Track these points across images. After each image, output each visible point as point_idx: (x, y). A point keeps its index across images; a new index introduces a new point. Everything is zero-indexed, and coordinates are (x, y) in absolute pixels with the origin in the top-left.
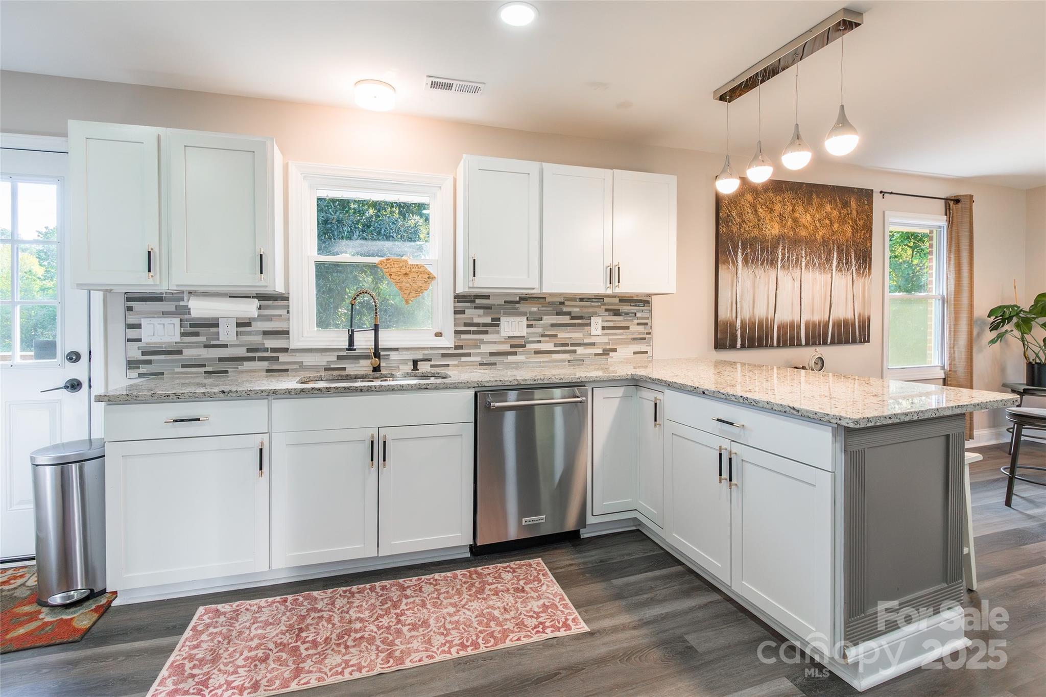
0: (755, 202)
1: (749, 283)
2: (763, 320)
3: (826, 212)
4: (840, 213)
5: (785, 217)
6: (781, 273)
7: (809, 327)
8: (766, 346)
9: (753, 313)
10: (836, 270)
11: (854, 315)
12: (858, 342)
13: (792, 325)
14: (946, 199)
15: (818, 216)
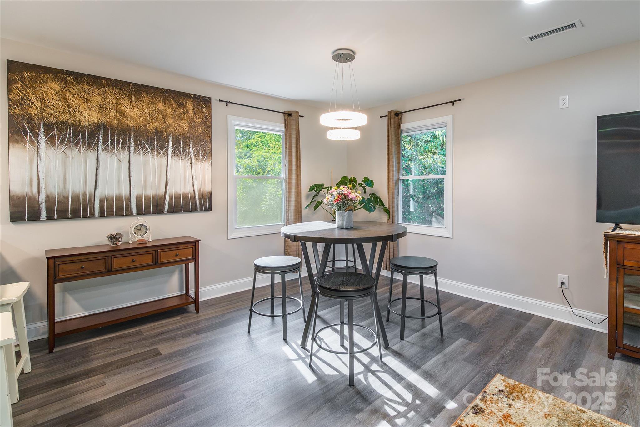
0: (64, 91)
1: (58, 161)
2: (80, 195)
3: (158, 109)
4: (175, 111)
5: (107, 108)
6: (103, 155)
7: (141, 200)
8: (85, 217)
9: (64, 188)
10: (172, 155)
11: (194, 190)
12: (199, 210)
13: (119, 199)
14: (284, 113)
15: (149, 111)
